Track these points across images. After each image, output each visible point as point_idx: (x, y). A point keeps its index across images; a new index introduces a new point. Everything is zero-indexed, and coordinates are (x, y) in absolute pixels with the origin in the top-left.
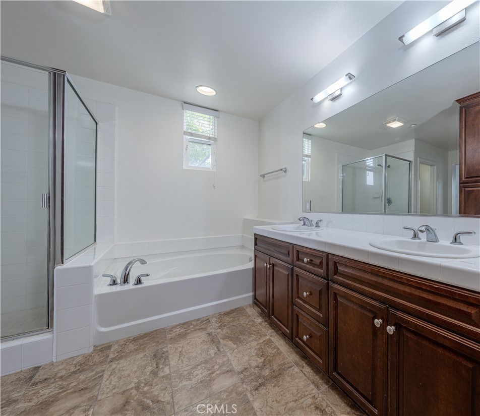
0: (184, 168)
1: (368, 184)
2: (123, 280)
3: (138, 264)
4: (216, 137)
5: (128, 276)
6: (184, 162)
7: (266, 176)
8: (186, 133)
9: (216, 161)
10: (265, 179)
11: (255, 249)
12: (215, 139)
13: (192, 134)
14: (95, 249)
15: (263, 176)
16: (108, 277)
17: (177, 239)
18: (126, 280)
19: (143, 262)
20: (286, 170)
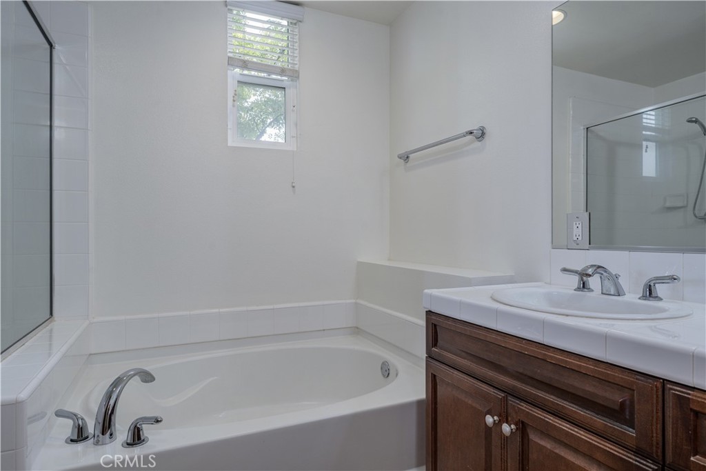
0: (230, 144)
1: (644, 175)
2: (100, 427)
3: (135, 382)
4: (297, 67)
5: (112, 418)
6: (229, 131)
7: (411, 156)
8: (232, 62)
9: (296, 125)
10: (408, 165)
11: (430, 357)
12: (294, 75)
13: (245, 65)
14: (51, 330)
15: (406, 158)
16: (68, 417)
17: (217, 310)
18: (107, 424)
19: (147, 377)
20: (483, 134)
